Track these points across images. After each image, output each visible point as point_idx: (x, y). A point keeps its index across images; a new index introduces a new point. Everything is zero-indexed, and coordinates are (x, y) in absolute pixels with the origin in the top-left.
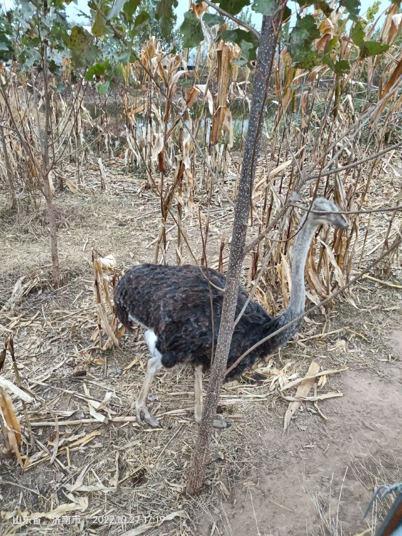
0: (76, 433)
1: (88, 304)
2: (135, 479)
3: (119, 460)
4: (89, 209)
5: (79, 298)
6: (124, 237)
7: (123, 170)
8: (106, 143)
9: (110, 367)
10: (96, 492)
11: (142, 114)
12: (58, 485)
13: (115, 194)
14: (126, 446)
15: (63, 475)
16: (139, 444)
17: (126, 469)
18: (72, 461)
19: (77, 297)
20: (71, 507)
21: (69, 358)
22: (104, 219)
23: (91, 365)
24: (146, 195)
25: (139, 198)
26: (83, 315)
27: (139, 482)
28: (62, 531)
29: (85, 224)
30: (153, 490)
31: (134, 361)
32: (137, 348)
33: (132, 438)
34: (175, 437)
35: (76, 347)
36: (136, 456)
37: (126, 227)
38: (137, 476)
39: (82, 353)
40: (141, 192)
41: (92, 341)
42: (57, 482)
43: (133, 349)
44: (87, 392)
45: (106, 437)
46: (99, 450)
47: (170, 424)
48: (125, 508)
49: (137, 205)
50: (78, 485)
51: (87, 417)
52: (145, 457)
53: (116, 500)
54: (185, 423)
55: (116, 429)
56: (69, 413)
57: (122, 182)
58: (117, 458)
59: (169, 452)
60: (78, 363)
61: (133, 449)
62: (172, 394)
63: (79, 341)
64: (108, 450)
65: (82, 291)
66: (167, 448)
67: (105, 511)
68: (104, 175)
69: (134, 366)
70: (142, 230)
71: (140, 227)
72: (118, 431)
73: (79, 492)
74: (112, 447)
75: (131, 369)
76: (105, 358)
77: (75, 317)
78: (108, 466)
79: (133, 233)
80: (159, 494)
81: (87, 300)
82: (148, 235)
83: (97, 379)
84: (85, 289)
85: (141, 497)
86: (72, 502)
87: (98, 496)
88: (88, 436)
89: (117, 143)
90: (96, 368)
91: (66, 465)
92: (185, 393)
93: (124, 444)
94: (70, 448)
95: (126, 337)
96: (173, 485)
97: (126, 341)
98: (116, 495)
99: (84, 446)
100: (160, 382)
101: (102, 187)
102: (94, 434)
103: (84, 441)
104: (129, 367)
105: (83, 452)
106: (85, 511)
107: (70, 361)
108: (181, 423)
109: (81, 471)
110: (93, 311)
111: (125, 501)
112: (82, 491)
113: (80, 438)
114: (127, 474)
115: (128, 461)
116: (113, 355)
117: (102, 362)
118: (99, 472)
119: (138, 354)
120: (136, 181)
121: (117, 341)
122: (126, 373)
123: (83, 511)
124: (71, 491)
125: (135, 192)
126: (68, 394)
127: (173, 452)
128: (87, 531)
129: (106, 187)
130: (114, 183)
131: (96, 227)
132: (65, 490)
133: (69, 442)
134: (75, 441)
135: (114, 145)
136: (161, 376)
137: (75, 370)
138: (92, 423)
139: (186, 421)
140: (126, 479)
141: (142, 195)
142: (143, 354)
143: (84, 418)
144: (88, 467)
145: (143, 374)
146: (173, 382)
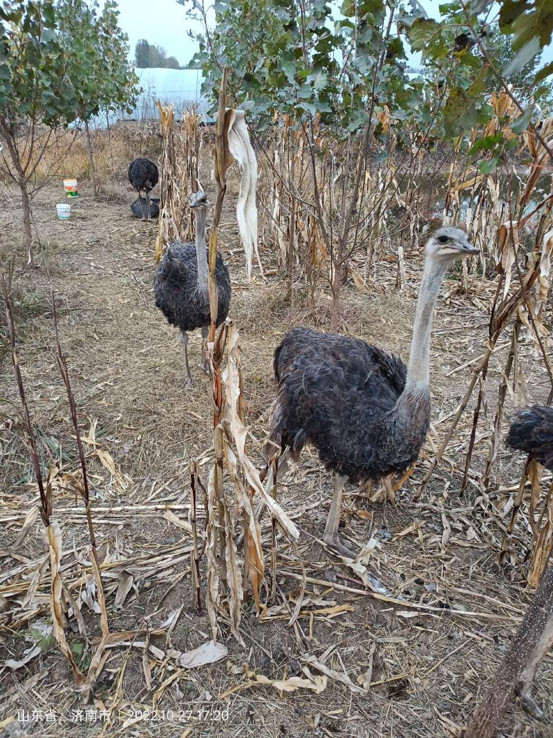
0: (324, 598)
2: (392, 690)
3: (375, 655)
4: (376, 312)
8: (412, 228)
9: (377, 526)
10: (340, 683)
11: (470, 190)
13: (413, 296)
14: (386, 640)
16: (405, 645)
17: (382, 669)
18: (314, 633)
21: (327, 499)
22: (394, 328)
23: (352, 516)
24: (456, 302)
25: (446, 305)
27: (397, 695)
30: (415, 714)
31: (411, 527)
32: (416, 511)
33: (395, 631)
34: (456, 653)
36: (398, 659)
38: (396, 686)
40: (450, 297)
43: (411, 511)
45: (361, 618)
46: (348, 631)
47: (452, 632)
48: (374, 722)
49: (441, 314)
51: (340, 582)
52: (410, 665)
53: (364, 706)
54: (474, 639)
55: (375, 612)
58: (372, 651)
59: (444, 670)
61: (395, 647)
64: (361, 636)
66: (443, 664)
67: (348, 715)
68: (403, 270)
69: (410, 534)
72: (378, 616)
74: (367, 635)
75: (405, 537)
76: (373, 512)
78: (359, 656)
80: (424, 724)
83: (357, 537)
85: (397, 717)
87: (340, 691)
88: (338, 608)
90: (359, 523)
91: (307, 634)
92: (480, 595)
93: (383, 636)
94: (314, 615)
95: (404, 493)
96: (445, 719)
97: (402, 498)
98: (363, 699)
99: (332, 619)
100: (444, 569)
102: (346, 607)
103: (334, 612)
104: (403, 533)
105: (329, 625)
107: (327, 504)
108: (468, 637)
109: (324, 650)
111: (375, 712)
113: (328, 606)
116: (383, 511)
117: (368, 516)
119: (417, 520)
121: (392, 494)
122: (398, 540)
125: (441, 297)
126: (320, 544)
127: (452, 674)
128: (321, 730)
129: (402, 285)
130: (413, 282)
131: (381, 336)
133: (314, 605)
134: (322, 607)
135: (421, 231)
136: (446, 560)
138: (345, 591)
139: (476, 637)
140: (380, 684)
141: (451, 302)
142: (424, 522)
143: (337, 582)
144: (334, 649)
145: (421, 549)
146: (463, 574)
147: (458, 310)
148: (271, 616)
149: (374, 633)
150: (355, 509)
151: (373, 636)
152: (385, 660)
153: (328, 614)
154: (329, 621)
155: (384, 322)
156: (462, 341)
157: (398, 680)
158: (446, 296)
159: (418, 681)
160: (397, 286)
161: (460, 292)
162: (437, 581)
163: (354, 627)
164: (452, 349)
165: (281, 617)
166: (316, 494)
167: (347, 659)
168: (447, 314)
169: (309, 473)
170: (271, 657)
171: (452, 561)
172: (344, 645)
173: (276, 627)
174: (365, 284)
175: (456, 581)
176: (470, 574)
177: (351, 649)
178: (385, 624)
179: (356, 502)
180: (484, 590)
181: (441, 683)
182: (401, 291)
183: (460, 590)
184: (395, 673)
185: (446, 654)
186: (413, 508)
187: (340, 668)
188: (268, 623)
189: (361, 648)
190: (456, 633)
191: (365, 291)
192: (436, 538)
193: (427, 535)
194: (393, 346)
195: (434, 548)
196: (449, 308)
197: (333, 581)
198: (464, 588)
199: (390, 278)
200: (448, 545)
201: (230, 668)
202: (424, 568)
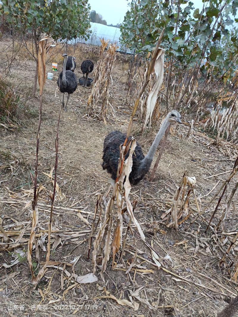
0: (142, 265)
4: (178, 145)
6: (192, 168)
7: (202, 130)
9: (167, 238)
10: (144, 304)
11: (226, 102)
12: (126, 287)
13: (194, 142)
14: (166, 289)
15: (130, 284)
16: (174, 293)
17: (163, 301)
19: (160, 191)
20: (130, 304)
22: (184, 154)
23: (158, 231)
24: (212, 148)
25: (207, 148)
27: (168, 314)
31: (182, 242)
33: (170, 286)
34: (196, 301)
35: (152, 218)
36: (171, 298)
37: (195, 162)
38: (168, 310)
39: (154, 223)
41: (161, 219)
44: (152, 245)
45: (156, 277)
46: (150, 281)
49: (205, 152)
50: (136, 294)
52: (175, 302)
55: (163, 275)
56: (141, 252)
57: (199, 136)
58: (160, 292)
60: (151, 227)
61: (170, 293)
63: (154, 215)
64: (156, 285)
65: (163, 189)
66: (189, 305)
69: (181, 245)
70: (204, 168)
72: (164, 278)
73: (135, 298)
76: (166, 232)
77: (156, 201)
78: (154, 294)
81: (164, 195)
83: (159, 241)
86: (131, 301)
87: (144, 307)
88: (147, 270)
90: (160, 235)
91: (133, 279)
94: (137, 271)
98: (154, 313)
99: (144, 275)
100: (195, 263)
102: (151, 271)
107: (147, 224)
108: (202, 295)
109: (139, 288)
113: (143, 269)
114: (163, 306)
116: (171, 232)
119: (185, 239)
120: (208, 138)
123: (135, 310)
124: (132, 295)
125: (205, 144)
129: (190, 136)
130: (194, 136)
132: (129, 293)
133: (137, 267)
134: (140, 269)
137: (149, 230)
138: (151, 264)
139: (205, 295)
140: (161, 308)
141: (210, 147)
142: (188, 241)
143: (148, 259)
144: (143, 288)
145: (186, 252)
146: (203, 267)
147: (213, 152)
148: (118, 268)
149: (161, 285)
150: (159, 229)
151: (161, 286)
152: (165, 298)
153: (143, 272)
154: (142, 275)
155: (181, 150)
156: (213, 165)
157: (170, 308)
158: (208, 144)
159: (178, 310)
160: (188, 136)
161: (214, 144)
162: (191, 267)
163: (153, 280)
164: (208, 168)
165: (122, 269)
166: (143, 218)
167: (148, 294)
168: (208, 152)
169: (141, 209)
170: (116, 286)
171: (199, 260)
172: (148, 287)
173: (120, 273)
174: (174, 132)
175: (199, 269)
176: (206, 268)
177: (151, 290)
178: (167, 282)
179: (159, 226)
180: (211, 276)
181: (188, 313)
182: (189, 139)
183: (201, 274)
184: (168, 304)
185: (191, 301)
186: (184, 233)
187: (145, 297)
188: (116, 271)
189: (155, 290)
190: (196, 292)
191: (174, 135)
192: (193, 249)
193: (189, 247)
194: (183, 161)
195: (191, 253)
196: (208, 150)
197: (146, 258)
198: (202, 273)
199: (185, 132)
200: (198, 253)
201: (98, 287)
202: (186, 261)
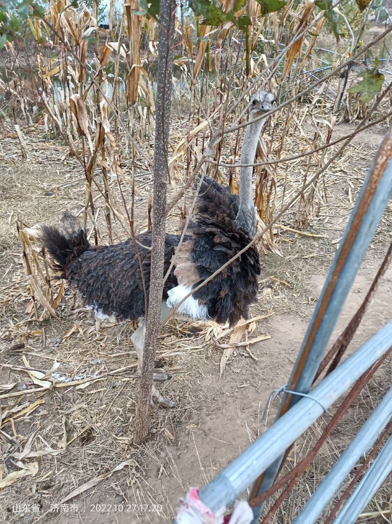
0: (20, 404)
1: (19, 277)
2: (84, 438)
3: (66, 424)
4: (11, 180)
5: (10, 272)
6: (51, 207)
7: (45, 138)
8: (23, 109)
9: (49, 337)
10: (46, 455)
11: (58, 76)
12: (5, 455)
13: (38, 162)
14: (72, 410)
15: (10, 445)
16: (85, 406)
17: (73, 430)
18: (17, 432)
19: (7, 271)
20: (21, 473)
21: (4, 332)
22: (29, 189)
23: (28, 337)
24: (71, 162)
25: (64, 165)
26: (15, 289)
27: (87, 441)
28: (14, 497)
29: (8, 195)
30: (102, 446)
31: (73, 328)
32: (75, 316)
33: (77, 401)
34: (119, 395)
35: (11, 321)
36: (83, 418)
37: (53, 196)
38: (85, 435)
39: (18, 327)
40: (65, 159)
41: (28, 314)
42: (5, 453)
43: (71, 317)
44: (27, 364)
45: (51, 404)
46: (44, 417)
47: (114, 384)
48: (76, 466)
49: (63, 173)
50: (26, 452)
51: (29, 387)
52: (92, 417)
53: (65, 461)
54: (128, 381)
55: (60, 395)
56: (10, 386)
57: (44, 149)
58: (63, 422)
59: (114, 409)
60: (16, 336)
61: (79, 411)
62: (114, 355)
63: (14, 315)
64: (54, 416)
65: (12, 265)
66: (112, 406)
67: (56, 472)
68: (24, 143)
69: (74, 333)
70: (71, 199)
71: (67, 195)
72: (63, 397)
73: (28, 458)
74: (58, 413)
75: (71, 336)
76: (43, 329)
77: (6, 291)
78: (56, 430)
79: (61, 202)
80: (108, 449)
81: (18, 273)
82: (77, 203)
83: (36, 350)
84: (14, 262)
85: (90, 454)
86: (22, 469)
87: (47, 460)
88: (32, 406)
89: (35, 108)
90: (35, 340)
91: (12, 435)
92: (127, 353)
93: (70, 408)
94: (14, 419)
95: (63, 307)
96: (121, 438)
97: (62, 311)
98: (65, 456)
99: (29, 415)
100: (101, 346)
101: (23, 156)
102: (38, 402)
103: (28, 411)
104: (69, 335)
105: (28, 421)
106: (36, 476)
107: (6, 336)
108: (124, 381)
109: (28, 440)
110: (26, 284)
111: (75, 460)
112: (31, 458)
113: (23, 409)
114: (75, 435)
115: (75, 422)
116: (51, 325)
117: (40, 333)
118: (46, 437)
119: (76, 322)
120: (59, 148)
121: (53, 311)
122: (66, 341)
123: (34, 475)
124: (20, 459)
125: (59, 160)
126: (7, 367)
127: (119, 409)
128: (39, 493)
129: (27, 155)
130: (36, 151)
131: (21, 197)
132: (13, 459)
133: (13, 413)
134: (19, 411)
135: (31, 111)
136: (101, 340)
137: (13, 344)
138: (35, 393)
139: (129, 379)
140: (74, 440)
141: (67, 163)
142: (82, 321)
143: (27, 389)
144: (35, 434)
145: (83, 340)
146: (114, 344)
147: (74, 168)
149: (62, 409)
150: (29, 331)
153: (25, 414)
154: (27, 419)
157: (86, 431)
158: (63, 158)
159: (99, 424)
161: (72, 154)
162: (98, 356)
171: (105, 339)
175: (110, 350)
176: (118, 343)
177: (48, 429)
178: (69, 400)
184: (83, 428)
185: (113, 399)
186: (72, 315)
187: (43, 445)
189: (56, 424)
190: (116, 383)
192: (92, 328)
193: (86, 329)
195: (92, 335)
196: (67, 167)
197: (24, 389)
198: (116, 353)
200: (101, 330)
202: (87, 351)
